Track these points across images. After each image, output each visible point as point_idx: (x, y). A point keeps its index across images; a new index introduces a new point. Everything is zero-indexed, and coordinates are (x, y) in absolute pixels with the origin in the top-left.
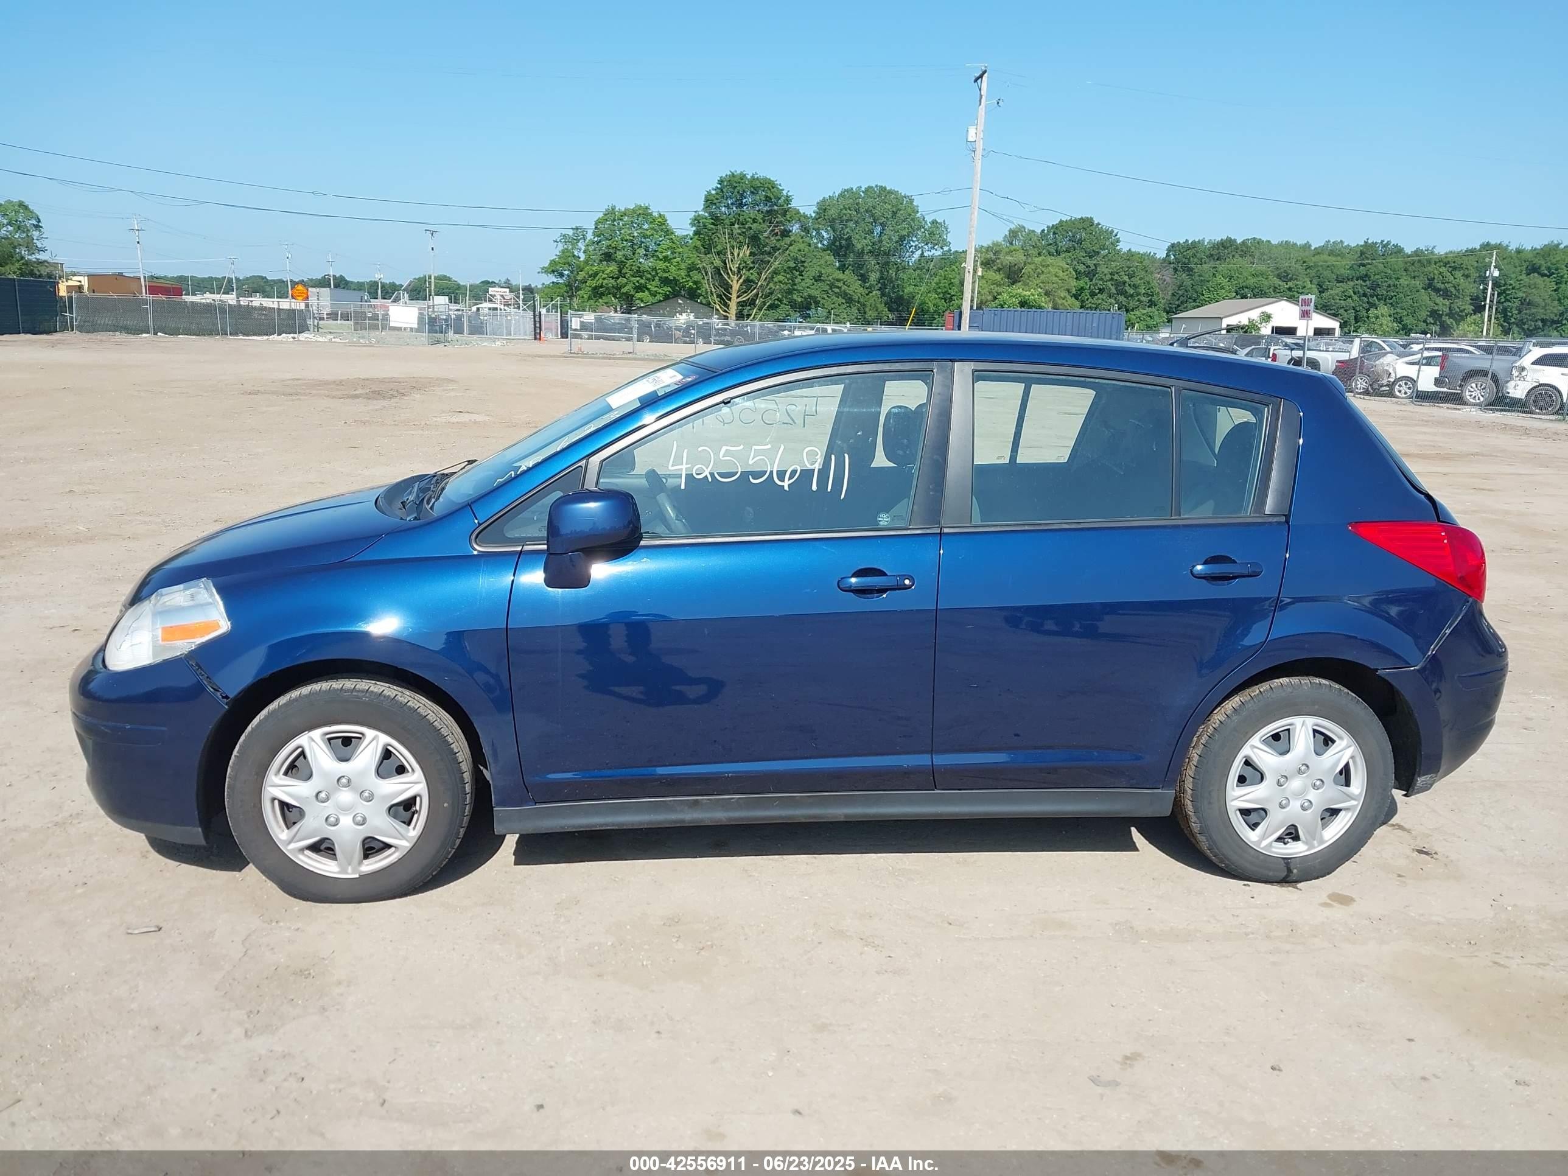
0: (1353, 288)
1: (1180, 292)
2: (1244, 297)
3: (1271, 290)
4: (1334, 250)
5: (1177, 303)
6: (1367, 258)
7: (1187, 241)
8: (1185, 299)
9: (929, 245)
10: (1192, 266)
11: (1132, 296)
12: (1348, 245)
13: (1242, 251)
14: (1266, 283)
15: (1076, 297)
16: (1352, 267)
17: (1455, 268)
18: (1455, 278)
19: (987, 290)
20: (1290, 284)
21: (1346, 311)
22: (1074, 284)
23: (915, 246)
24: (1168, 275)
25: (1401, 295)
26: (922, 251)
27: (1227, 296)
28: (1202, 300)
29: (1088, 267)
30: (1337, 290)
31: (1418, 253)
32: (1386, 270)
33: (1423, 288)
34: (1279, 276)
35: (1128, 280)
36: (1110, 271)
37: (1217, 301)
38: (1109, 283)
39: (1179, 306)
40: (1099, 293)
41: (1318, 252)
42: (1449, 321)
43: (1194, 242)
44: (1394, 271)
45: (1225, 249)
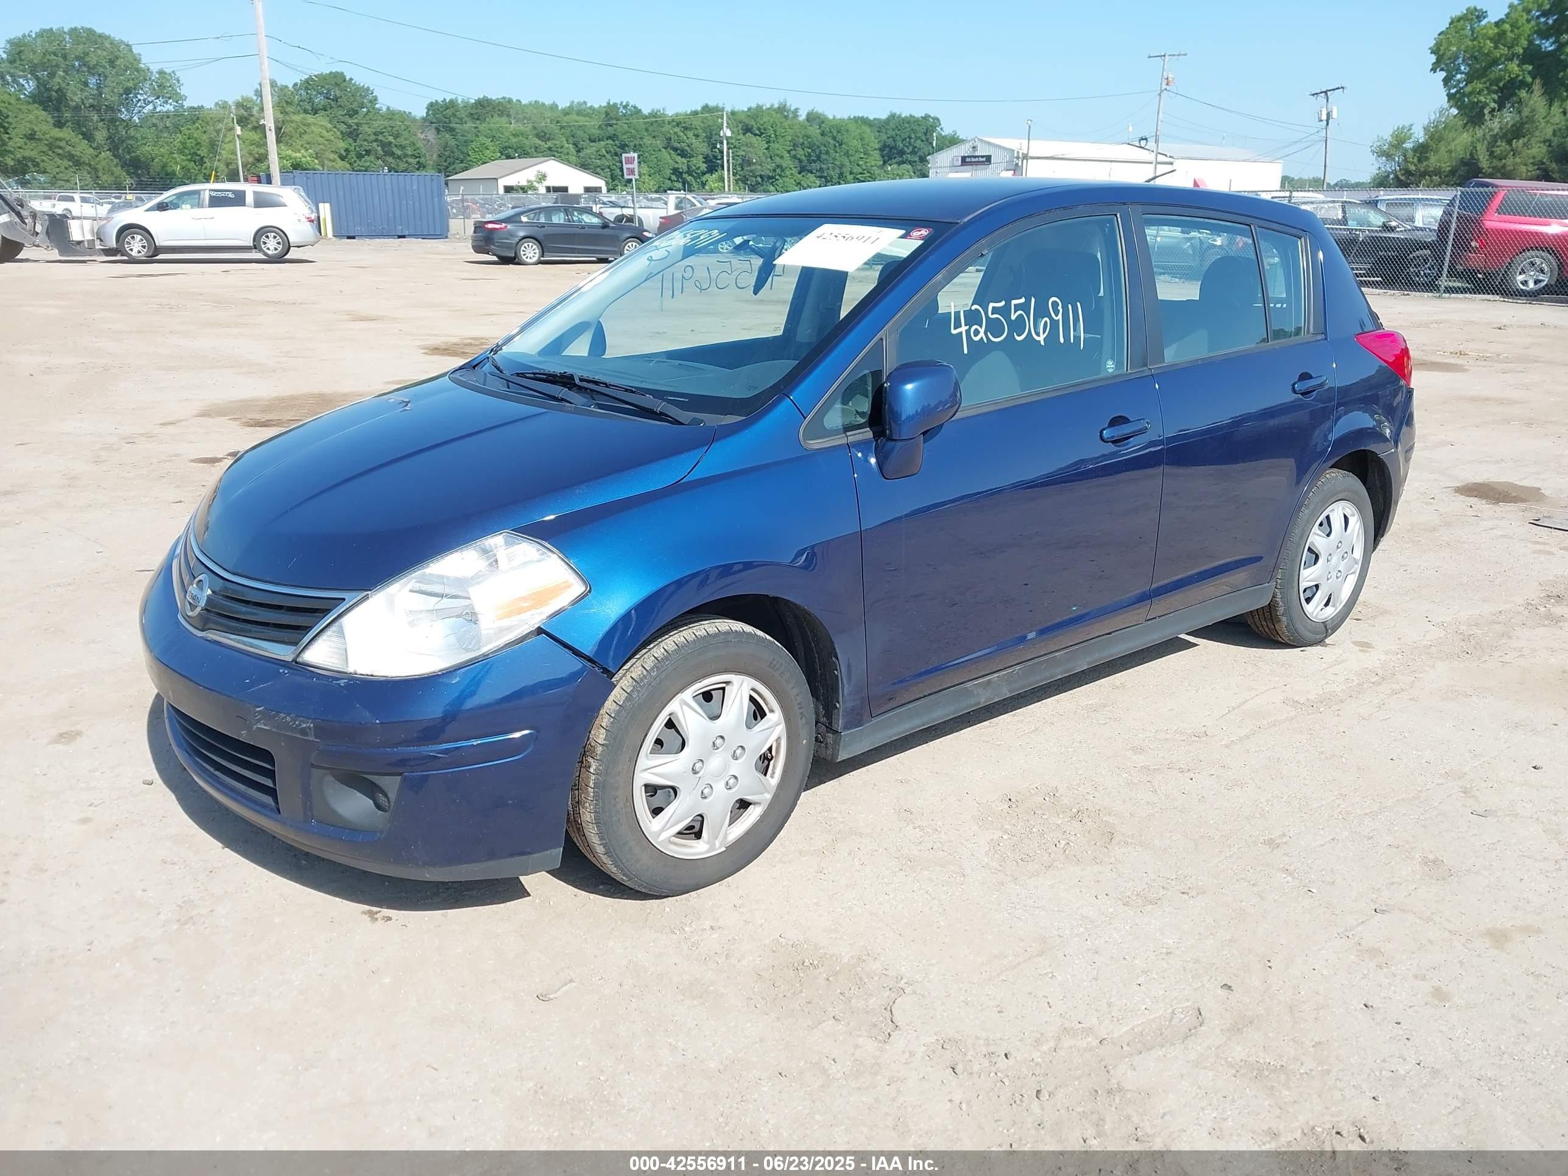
0: (605, 148)
1: (446, 153)
2: (509, 157)
3: (533, 150)
4: (581, 110)
5: (445, 164)
6: (612, 119)
7: (445, 100)
8: (452, 160)
9: (161, 98)
10: (454, 125)
11: (399, 157)
12: (591, 106)
13: (499, 110)
14: (526, 141)
15: (342, 158)
16: (600, 127)
17: (686, 128)
18: (688, 138)
19: (246, 151)
20: (549, 144)
21: (603, 170)
22: (342, 145)
23: (144, 100)
24: (431, 135)
25: (647, 154)
26: (154, 105)
27: (492, 157)
28: (470, 161)
29: (350, 126)
30: (590, 150)
31: (654, 114)
32: (631, 130)
33: (663, 148)
34: (538, 136)
35: (393, 140)
36: (374, 130)
37: (485, 163)
38: (375, 144)
39: (447, 167)
40: (366, 155)
41: (566, 112)
42: (689, 178)
43: (451, 101)
44: (637, 131)
45: (483, 108)
